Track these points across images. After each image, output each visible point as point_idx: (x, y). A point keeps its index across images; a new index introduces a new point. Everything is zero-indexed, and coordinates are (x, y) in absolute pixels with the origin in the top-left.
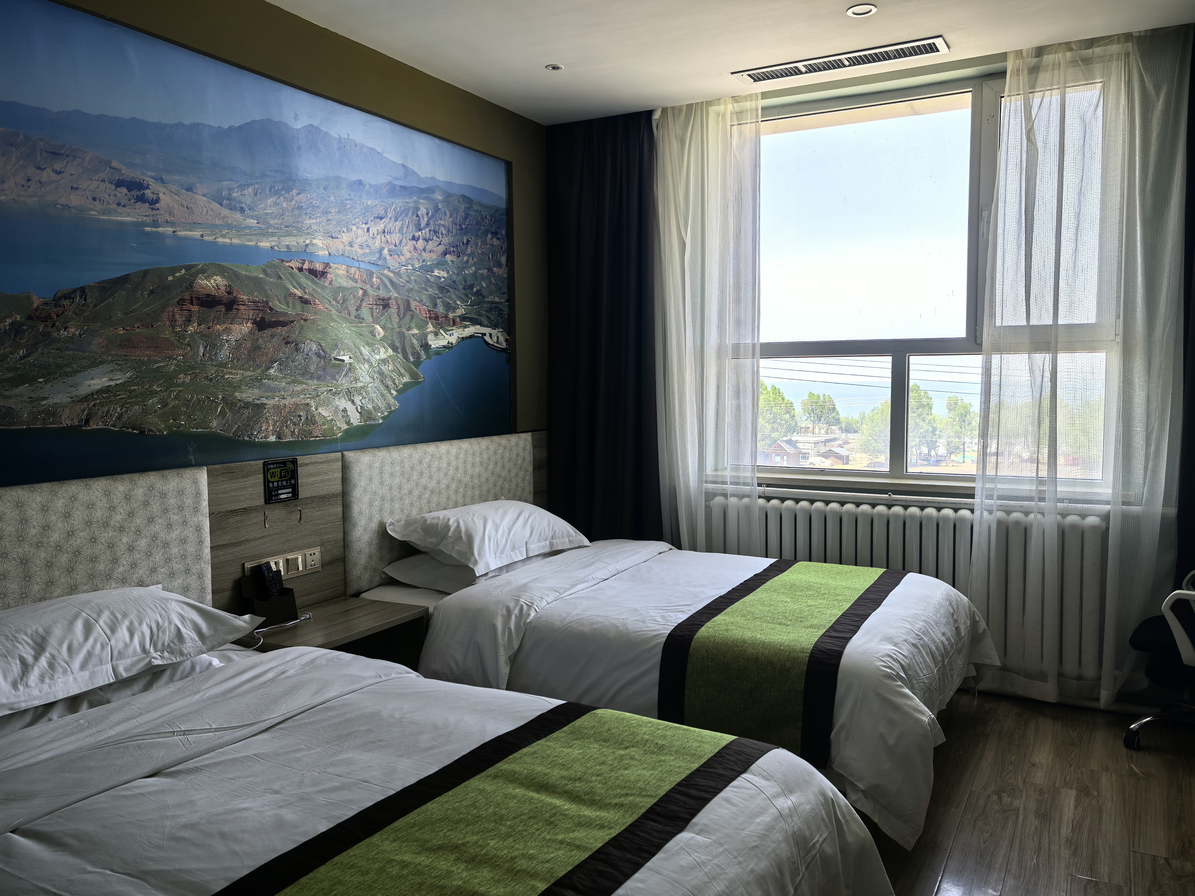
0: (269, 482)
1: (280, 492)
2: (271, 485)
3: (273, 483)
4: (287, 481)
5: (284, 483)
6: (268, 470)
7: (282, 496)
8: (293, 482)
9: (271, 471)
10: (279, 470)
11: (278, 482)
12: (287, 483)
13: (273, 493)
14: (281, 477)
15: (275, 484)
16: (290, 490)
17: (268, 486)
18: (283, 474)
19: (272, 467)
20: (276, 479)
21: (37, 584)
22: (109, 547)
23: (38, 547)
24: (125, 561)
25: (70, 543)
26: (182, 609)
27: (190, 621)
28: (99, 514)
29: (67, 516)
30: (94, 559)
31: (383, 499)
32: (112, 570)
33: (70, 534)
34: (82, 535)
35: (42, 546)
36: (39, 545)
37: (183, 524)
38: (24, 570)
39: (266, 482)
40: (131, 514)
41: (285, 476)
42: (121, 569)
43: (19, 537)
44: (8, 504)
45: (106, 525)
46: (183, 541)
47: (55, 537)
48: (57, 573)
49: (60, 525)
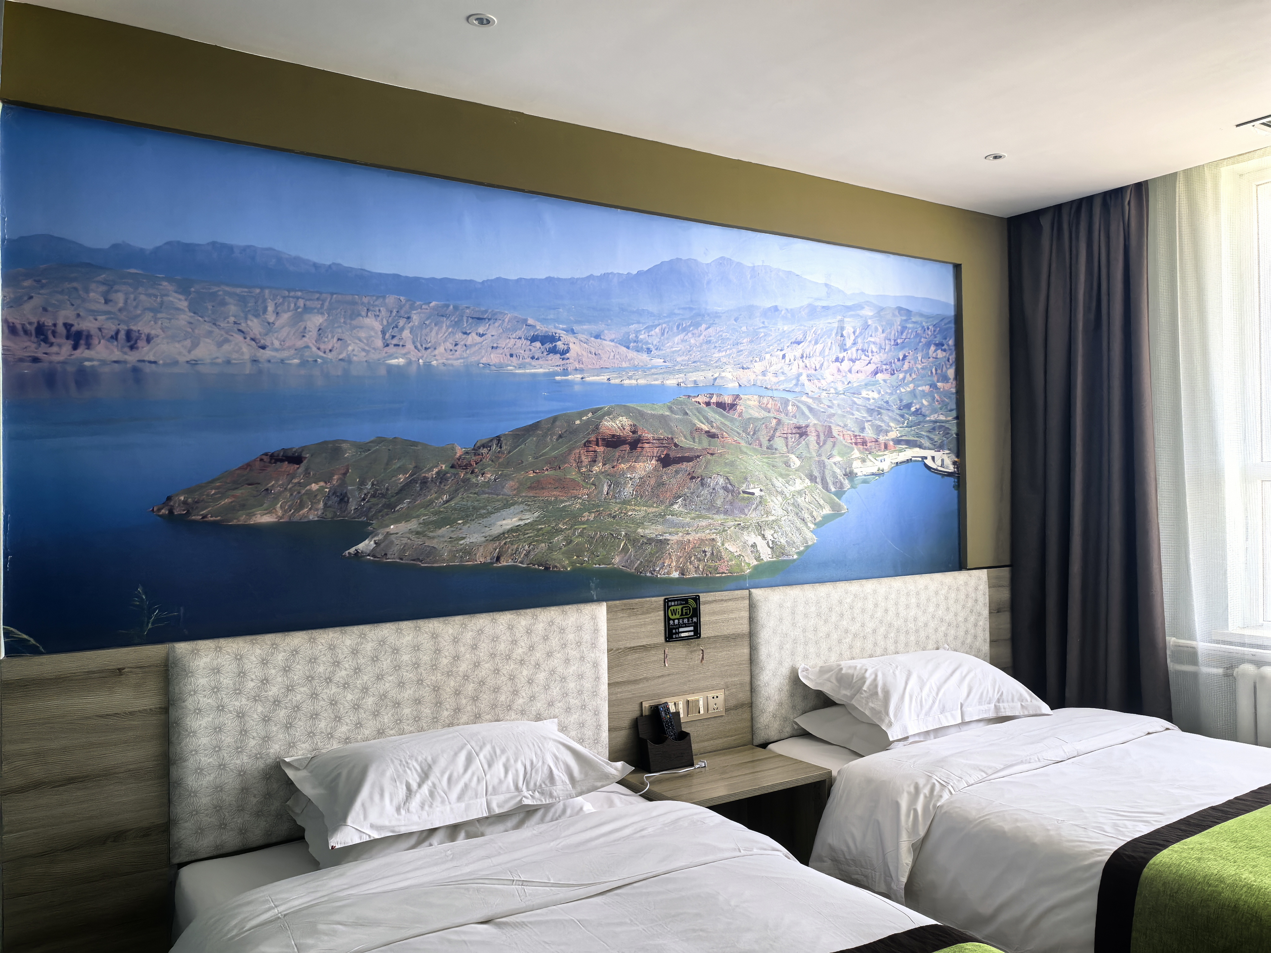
0: (669, 619)
1: (681, 630)
2: (671, 622)
3: (674, 620)
4: (688, 619)
5: (686, 621)
6: (669, 607)
7: (683, 635)
8: (695, 620)
9: (672, 608)
10: (680, 607)
11: (678, 619)
12: (688, 621)
13: (674, 631)
14: (682, 615)
15: (676, 621)
16: (692, 628)
17: (669, 623)
18: (684, 611)
19: (673, 604)
20: (678, 616)
21: (447, 710)
22: (510, 679)
23: (449, 676)
24: (525, 693)
25: (476, 673)
26: (558, 749)
27: (563, 763)
28: (502, 647)
29: (474, 647)
30: (496, 690)
31: (795, 641)
32: (513, 701)
33: (477, 665)
34: (487, 667)
35: (452, 675)
36: (449, 674)
37: (580, 659)
38: (436, 696)
39: (667, 619)
40: (532, 648)
41: (686, 614)
42: (521, 701)
43: (432, 666)
44: (426, 635)
45: (508, 657)
46: (581, 676)
47: (463, 667)
48: (464, 701)
49: (468, 656)
